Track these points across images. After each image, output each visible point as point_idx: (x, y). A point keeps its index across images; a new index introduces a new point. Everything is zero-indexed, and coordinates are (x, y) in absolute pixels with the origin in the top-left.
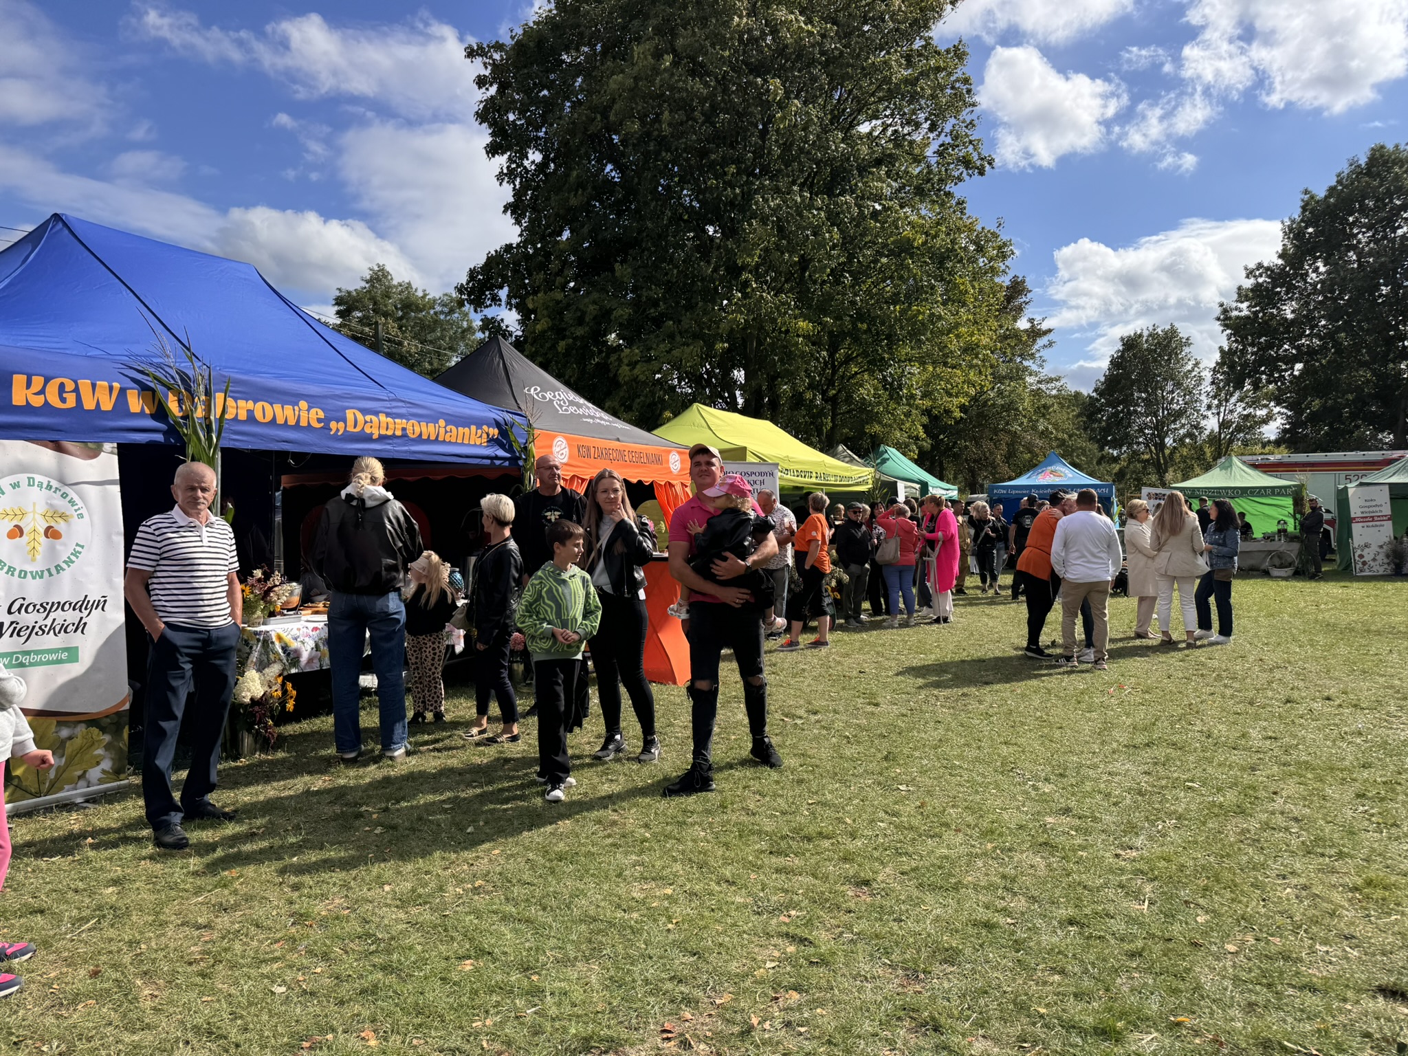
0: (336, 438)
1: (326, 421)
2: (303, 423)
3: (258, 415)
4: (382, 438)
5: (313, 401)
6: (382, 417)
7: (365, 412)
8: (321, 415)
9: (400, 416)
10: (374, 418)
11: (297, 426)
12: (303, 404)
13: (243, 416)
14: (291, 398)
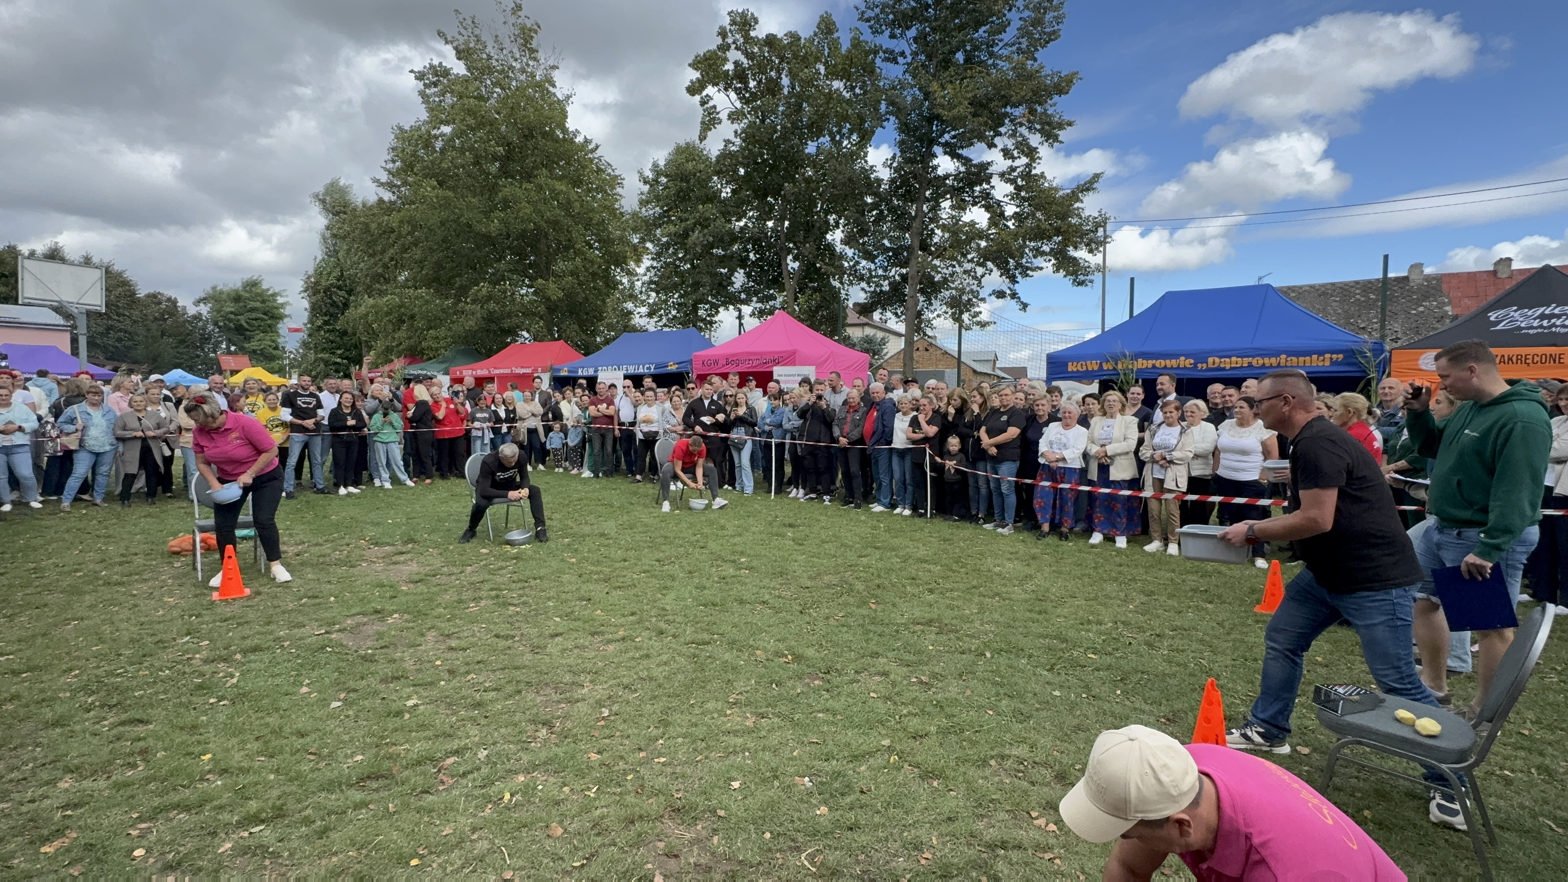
0: (1201, 370)
1: (1195, 364)
2: (1182, 366)
3: (1158, 365)
4: (1232, 368)
5: (1187, 356)
6: (1234, 359)
7: (1220, 357)
8: (1192, 361)
9: (1248, 356)
10: (1227, 360)
11: (1178, 368)
12: (1182, 358)
13: (1150, 366)
14: (1176, 356)
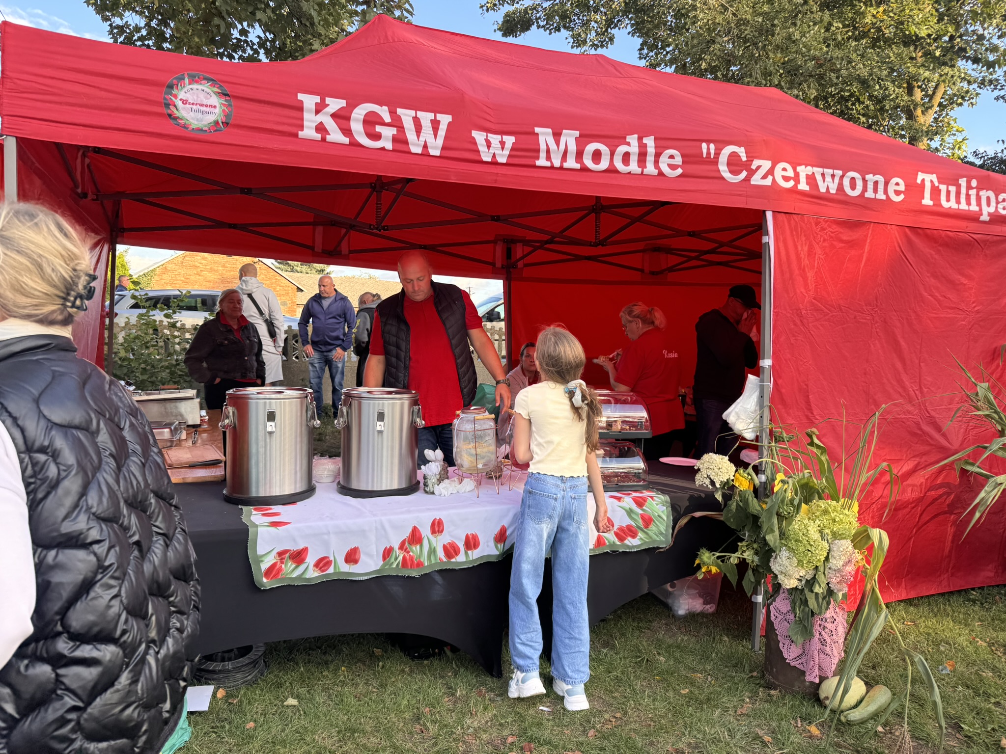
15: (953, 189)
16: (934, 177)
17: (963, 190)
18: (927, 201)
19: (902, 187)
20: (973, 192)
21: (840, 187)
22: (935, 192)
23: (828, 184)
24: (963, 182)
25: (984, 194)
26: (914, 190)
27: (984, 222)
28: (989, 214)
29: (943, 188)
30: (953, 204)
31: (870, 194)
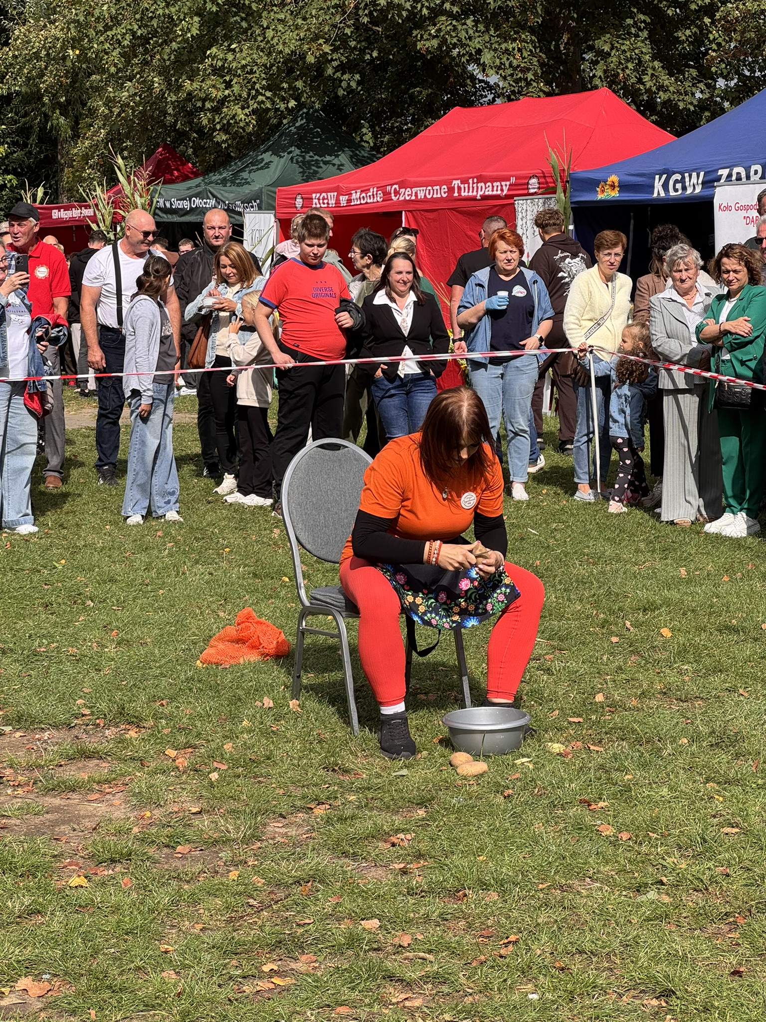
15: (466, 185)
16: (459, 182)
17: (471, 185)
18: (456, 194)
19: (446, 190)
20: (475, 185)
21: (425, 196)
22: (459, 188)
23: (421, 195)
24: (471, 181)
25: (479, 185)
26: (451, 190)
27: (479, 200)
28: (480, 196)
29: (462, 186)
30: (466, 194)
31: (435, 196)
